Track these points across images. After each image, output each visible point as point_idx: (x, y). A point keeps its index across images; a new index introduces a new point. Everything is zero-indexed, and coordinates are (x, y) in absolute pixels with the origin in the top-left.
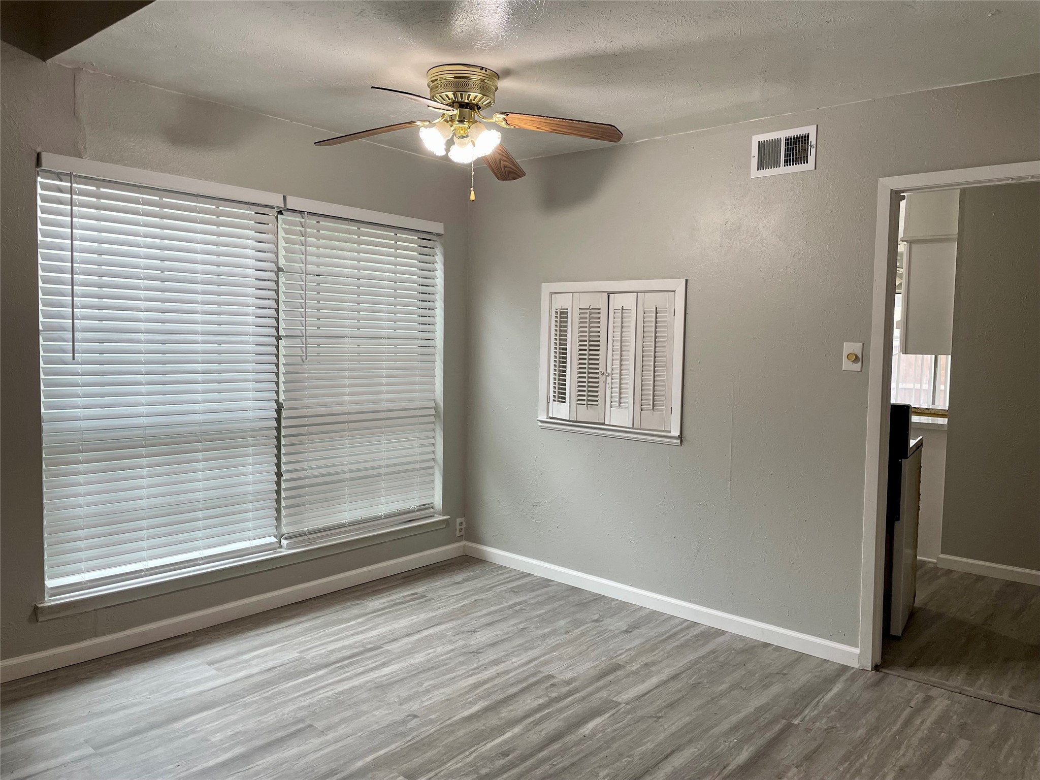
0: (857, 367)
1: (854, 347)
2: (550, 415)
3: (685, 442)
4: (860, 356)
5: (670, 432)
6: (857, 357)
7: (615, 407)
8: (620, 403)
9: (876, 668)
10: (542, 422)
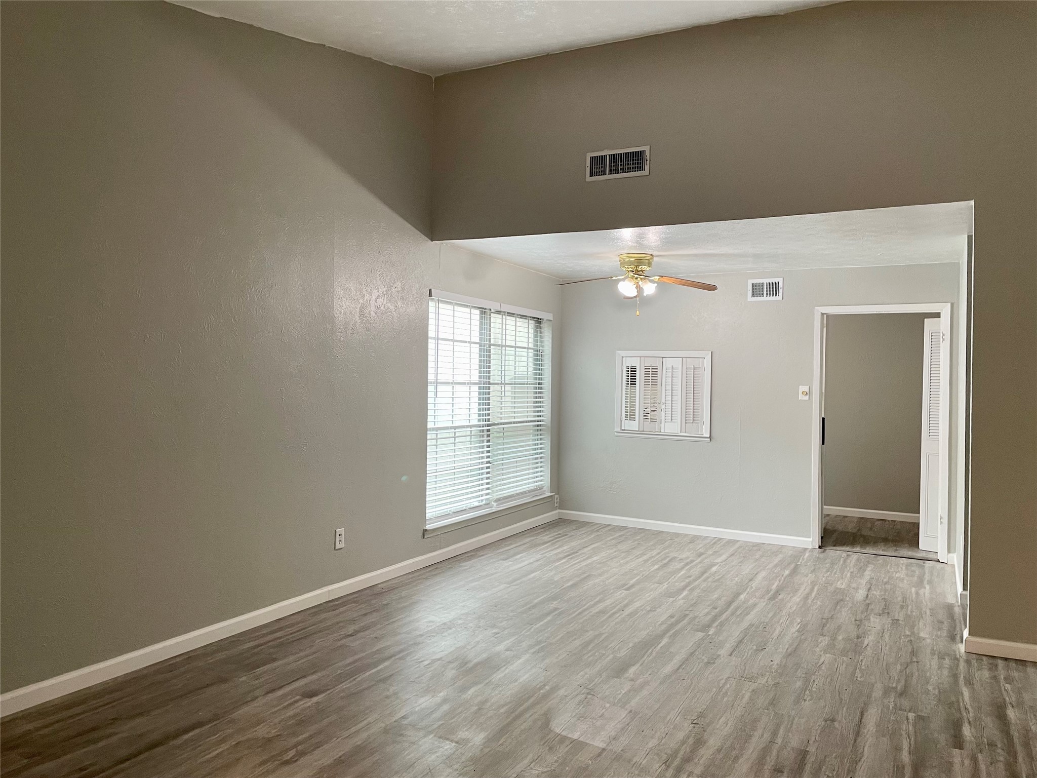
0: (807, 398)
1: (805, 388)
2: (623, 428)
3: (712, 440)
4: (808, 393)
5: (703, 435)
6: (807, 393)
7: (668, 422)
8: (672, 420)
9: (820, 547)
10: (617, 432)
